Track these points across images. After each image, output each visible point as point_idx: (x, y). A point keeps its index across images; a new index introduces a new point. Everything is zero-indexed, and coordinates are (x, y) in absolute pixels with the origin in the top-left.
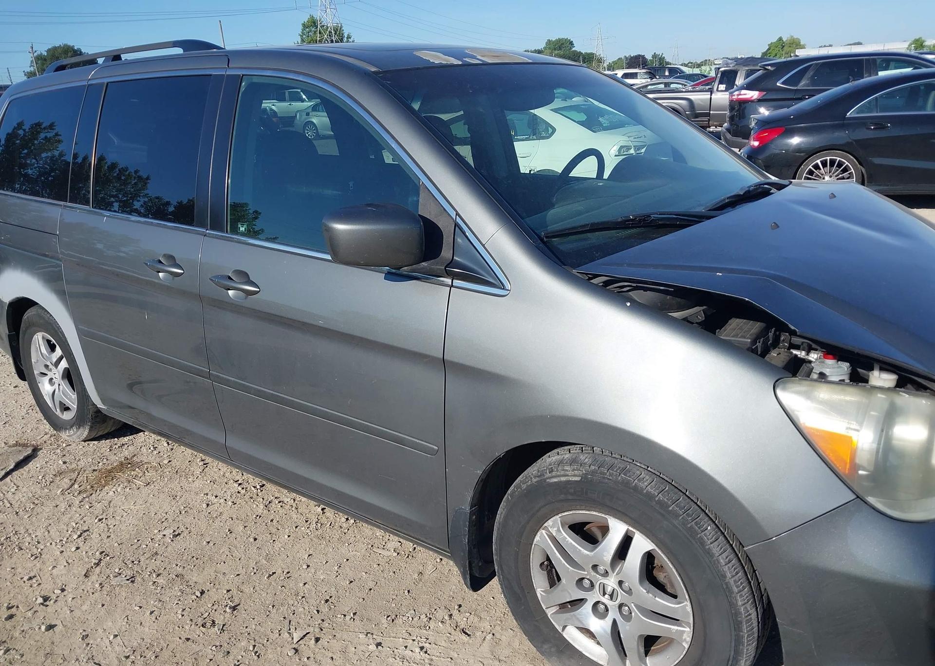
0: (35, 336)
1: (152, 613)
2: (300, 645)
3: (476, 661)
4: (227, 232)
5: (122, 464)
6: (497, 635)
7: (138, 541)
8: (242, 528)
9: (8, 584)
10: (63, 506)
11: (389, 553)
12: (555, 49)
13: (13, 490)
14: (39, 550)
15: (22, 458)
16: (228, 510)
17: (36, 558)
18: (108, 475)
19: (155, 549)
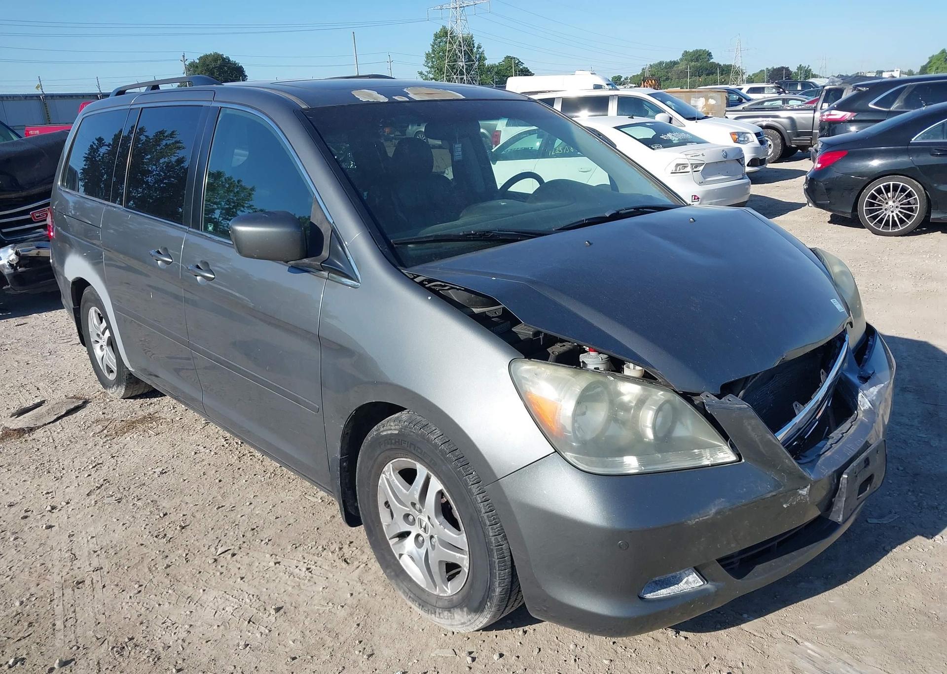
0: (91, 310)
1: (123, 524)
2: (219, 557)
3: (344, 581)
4: (201, 230)
5: (145, 417)
6: (370, 566)
7: (134, 474)
8: (214, 471)
9: (32, 495)
10: (91, 445)
11: (316, 500)
12: (692, 61)
13: (59, 430)
14: (62, 474)
15: (73, 407)
16: (209, 458)
17: (58, 479)
18: (131, 426)
19: (144, 481)
